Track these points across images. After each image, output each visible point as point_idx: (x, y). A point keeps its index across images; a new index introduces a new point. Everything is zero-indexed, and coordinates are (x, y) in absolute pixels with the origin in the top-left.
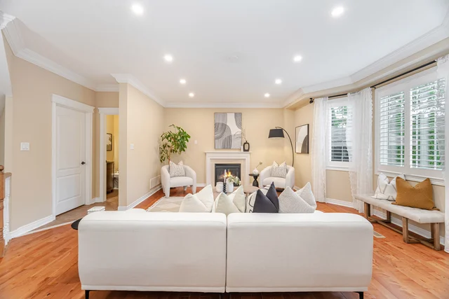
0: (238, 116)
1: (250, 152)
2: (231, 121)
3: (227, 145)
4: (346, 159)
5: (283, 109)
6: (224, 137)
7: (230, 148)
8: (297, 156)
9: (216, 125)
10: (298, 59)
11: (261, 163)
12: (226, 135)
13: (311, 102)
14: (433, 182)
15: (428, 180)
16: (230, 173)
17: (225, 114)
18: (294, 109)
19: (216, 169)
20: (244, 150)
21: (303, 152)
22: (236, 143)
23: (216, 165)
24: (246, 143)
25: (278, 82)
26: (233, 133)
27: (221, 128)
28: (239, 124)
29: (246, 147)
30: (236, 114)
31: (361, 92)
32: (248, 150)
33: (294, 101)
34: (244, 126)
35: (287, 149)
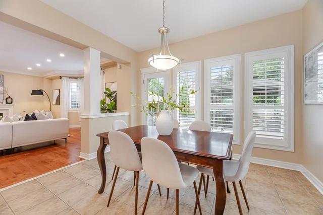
1: (13, 104)
5: (43, 78)
8: (53, 107)
10: (49, 61)
13: (61, 78)
18: (51, 79)
20: (7, 103)
21: (56, 104)
24: (9, 98)
25: (38, 65)
28: (1, 83)
29: (9, 101)
32: (11, 103)
33: (51, 75)
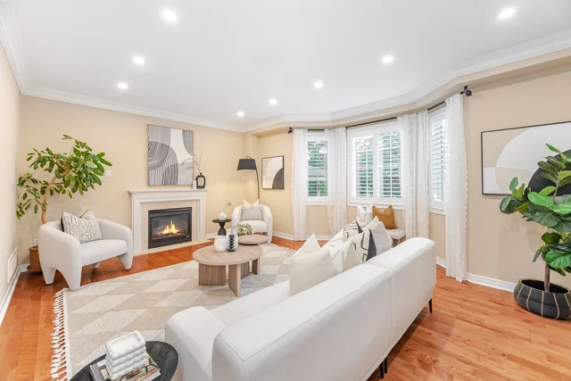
0: (188, 135)
1: (206, 189)
2: (176, 142)
3: (171, 178)
4: (324, 193)
5: (244, 135)
6: (165, 166)
7: (175, 184)
8: (264, 193)
9: (151, 147)
11: (230, 204)
12: (168, 163)
13: (290, 132)
14: (394, 208)
15: (391, 206)
16: (173, 226)
17: (166, 130)
19: (150, 219)
20: (198, 187)
21: (275, 187)
22: (185, 176)
23: (150, 212)
24: (201, 176)
26: (180, 161)
27: (158, 152)
28: (190, 147)
29: (200, 182)
30: (184, 131)
31: (336, 130)
32: (203, 187)
34: (196, 151)
35: (252, 185)
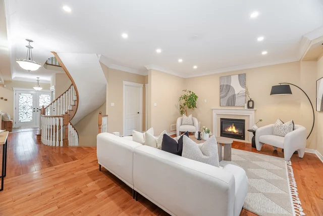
0: (242, 78)
1: (254, 109)
2: (234, 82)
3: (231, 102)
6: (228, 96)
7: (234, 105)
9: (221, 87)
11: (261, 120)
12: (230, 94)
16: (234, 128)
17: (228, 77)
20: (249, 107)
22: (240, 101)
23: (221, 119)
24: (251, 100)
26: (236, 93)
27: (225, 89)
28: (243, 84)
29: (250, 105)
30: (239, 75)
32: (253, 107)
34: (248, 85)
